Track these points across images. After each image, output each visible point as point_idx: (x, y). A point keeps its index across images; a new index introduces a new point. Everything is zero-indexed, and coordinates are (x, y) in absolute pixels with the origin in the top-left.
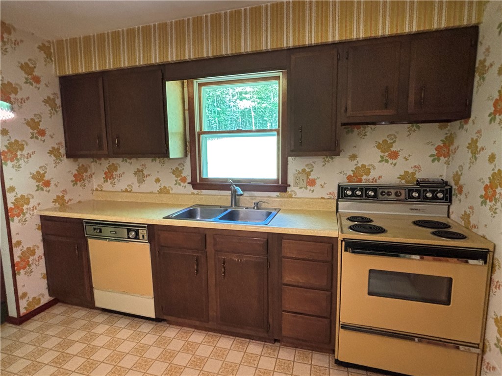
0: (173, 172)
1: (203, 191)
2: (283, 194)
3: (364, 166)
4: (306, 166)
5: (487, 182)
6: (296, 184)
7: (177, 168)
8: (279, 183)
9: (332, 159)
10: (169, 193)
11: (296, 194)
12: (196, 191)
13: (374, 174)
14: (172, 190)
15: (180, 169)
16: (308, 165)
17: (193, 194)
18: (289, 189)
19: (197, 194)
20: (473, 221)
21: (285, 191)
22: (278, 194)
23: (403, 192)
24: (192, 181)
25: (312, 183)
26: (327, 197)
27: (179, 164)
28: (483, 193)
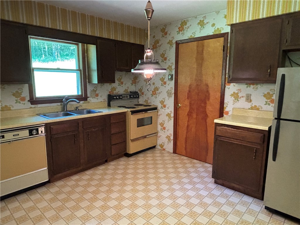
0: (14, 95)
1: (38, 105)
2: (86, 102)
3: (114, 87)
4: (95, 88)
5: (153, 90)
6: (91, 96)
7: (17, 92)
8: (82, 96)
9: (104, 84)
10: (10, 110)
11: (91, 101)
12: (33, 106)
13: (117, 91)
14: (13, 107)
15: (19, 92)
16: (95, 87)
17: (31, 108)
18: (88, 99)
19: (34, 108)
20: (149, 102)
21: (87, 100)
22: (83, 102)
23: (128, 96)
24: (30, 100)
25: (97, 95)
26: (103, 101)
27: (19, 89)
28: (152, 93)
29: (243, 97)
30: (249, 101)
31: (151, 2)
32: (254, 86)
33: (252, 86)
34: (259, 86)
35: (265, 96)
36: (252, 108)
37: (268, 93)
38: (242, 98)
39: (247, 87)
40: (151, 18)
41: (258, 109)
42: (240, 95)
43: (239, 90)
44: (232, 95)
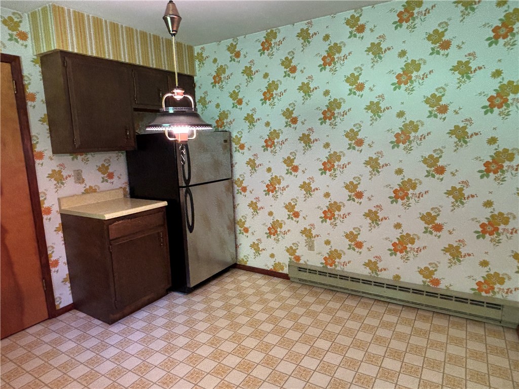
29: (70, 176)
30: (81, 181)
31: (174, 2)
32: (82, 157)
33: (79, 157)
34: (89, 156)
35: (99, 170)
36: (87, 192)
37: (103, 165)
38: (69, 178)
39: (73, 159)
40: (176, 31)
41: (95, 191)
42: (64, 173)
43: (60, 165)
44: (50, 176)
